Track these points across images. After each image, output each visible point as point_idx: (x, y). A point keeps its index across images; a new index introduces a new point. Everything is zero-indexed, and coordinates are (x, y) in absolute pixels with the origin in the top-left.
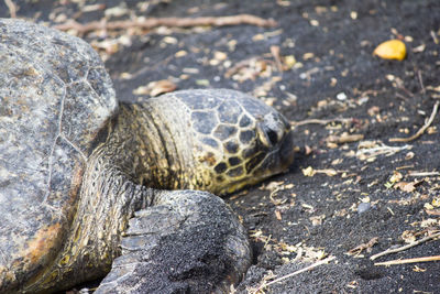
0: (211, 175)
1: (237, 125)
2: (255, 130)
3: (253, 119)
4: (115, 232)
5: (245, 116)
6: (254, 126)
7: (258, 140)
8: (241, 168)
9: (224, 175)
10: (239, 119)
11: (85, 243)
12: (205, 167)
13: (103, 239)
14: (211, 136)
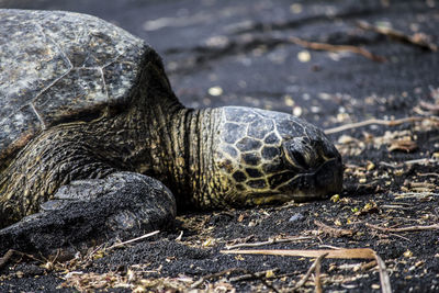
0: (230, 181)
1: (262, 141)
2: (281, 148)
3: (280, 138)
4: (42, 193)
5: (273, 134)
6: (279, 145)
7: (283, 159)
8: (263, 181)
9: (244, 184)
10: (267, 135)
11: (9, 196)
12: (222, 173)
13: (28, 197)
14: (234, 146)
